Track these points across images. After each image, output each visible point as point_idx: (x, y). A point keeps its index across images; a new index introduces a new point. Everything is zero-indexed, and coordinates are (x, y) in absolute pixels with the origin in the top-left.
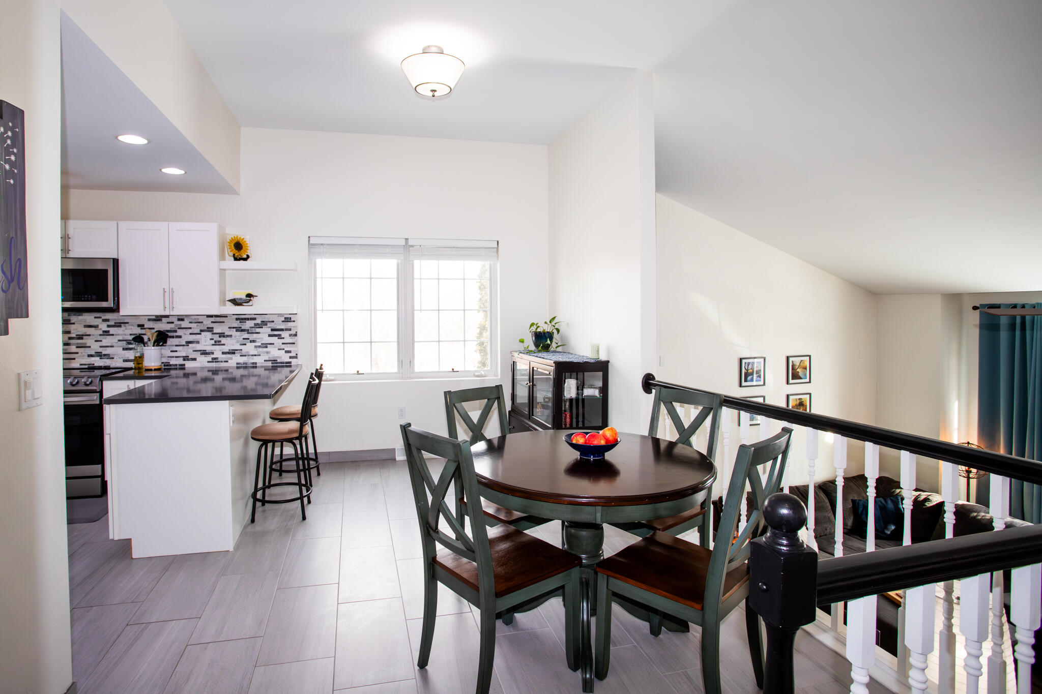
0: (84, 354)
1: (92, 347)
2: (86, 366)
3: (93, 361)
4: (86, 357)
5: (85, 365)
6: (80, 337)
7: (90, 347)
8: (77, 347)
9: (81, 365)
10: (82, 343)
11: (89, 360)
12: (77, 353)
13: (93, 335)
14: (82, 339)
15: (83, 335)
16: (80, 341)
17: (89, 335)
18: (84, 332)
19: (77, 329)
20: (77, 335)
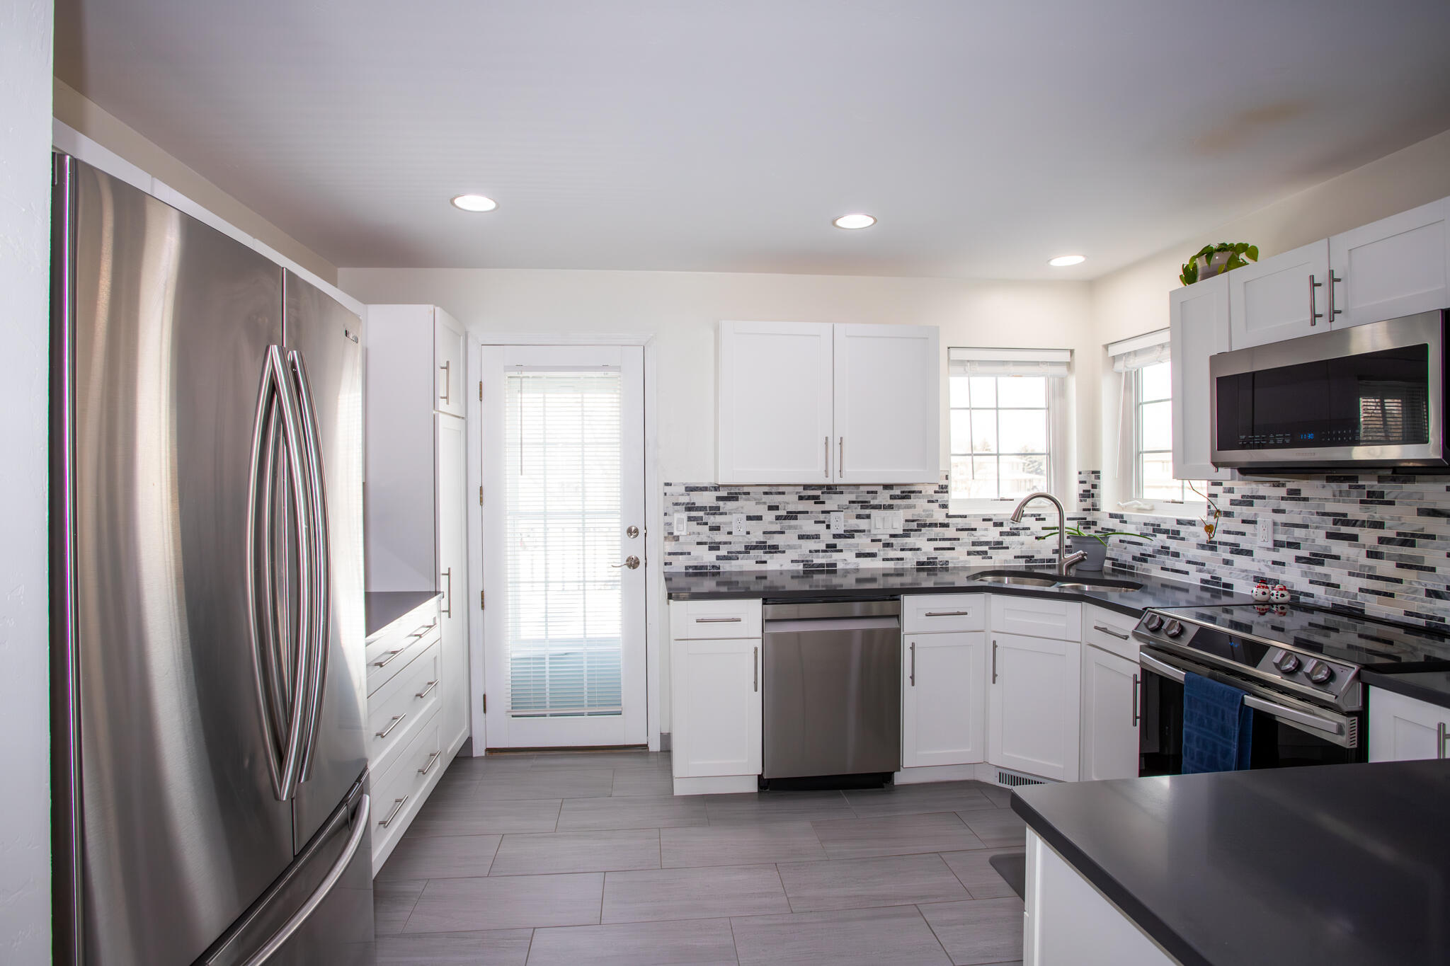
0: (1416, 585)
1: (1438, 569)
2: (1422, 622)
3: (1439, 609)
4: (1423, 596)
5: (1418, 615)
6: (1407, 540)
7: (1433, 569)
8: (1399, 566)
9: (1408, 613)
10: (1411, 557)
11: (1428, 605)
12: (1399, 581)
13: (1442, 538)
14: (1413, 545)
15: (1413, 535)
16: (1406, 551)
17: (1432, 537)
18: (1416, 527)
19: (1399, 519)
20: (1398, 534)
